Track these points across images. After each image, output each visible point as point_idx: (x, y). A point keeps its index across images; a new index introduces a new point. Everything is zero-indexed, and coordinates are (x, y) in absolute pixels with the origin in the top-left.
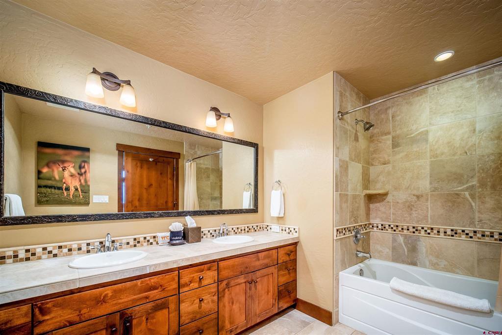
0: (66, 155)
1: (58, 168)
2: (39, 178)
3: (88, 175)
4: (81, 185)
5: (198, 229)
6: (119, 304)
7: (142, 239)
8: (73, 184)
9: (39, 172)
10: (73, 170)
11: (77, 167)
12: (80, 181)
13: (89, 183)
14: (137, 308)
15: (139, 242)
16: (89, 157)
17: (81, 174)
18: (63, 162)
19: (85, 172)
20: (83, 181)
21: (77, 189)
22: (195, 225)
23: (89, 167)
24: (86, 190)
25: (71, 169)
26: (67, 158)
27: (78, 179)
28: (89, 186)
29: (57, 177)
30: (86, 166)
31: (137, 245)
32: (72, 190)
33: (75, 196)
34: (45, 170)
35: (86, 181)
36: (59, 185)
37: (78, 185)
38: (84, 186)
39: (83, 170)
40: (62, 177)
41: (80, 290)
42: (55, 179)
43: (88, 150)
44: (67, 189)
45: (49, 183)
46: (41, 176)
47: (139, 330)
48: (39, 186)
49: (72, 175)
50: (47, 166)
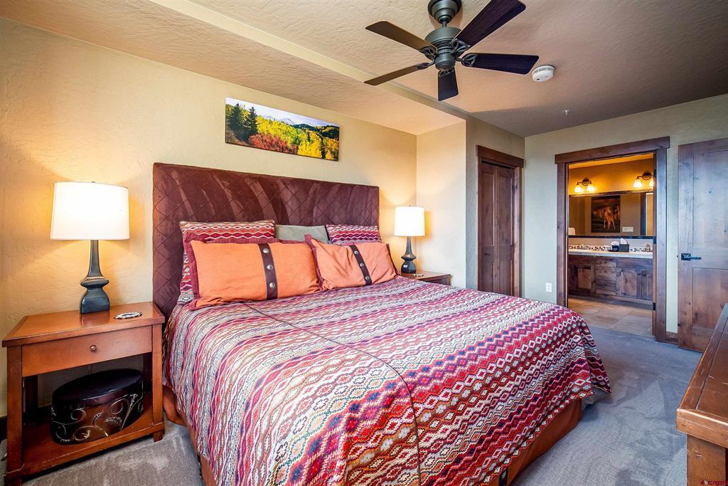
0: (606, 202)
1: (601, 211)
2: (592, 218)
3: (619, 213)
4: (614, 220)
5: (627, 245)
8: (610, 220)
9: (592, 214)
10: (609, 211)
11: (612, 209)
13: (620, 218)
16: (620, 202)
17: (614, 213)
18: (604, 207)
19: (617, 212)
20: (615, 217)
21: (611, 222)
22: (625, 243)
23: (620, 208)
24: (617, 223)
27: (612, 217)
28: (619, 221)
29: (601, 216)
30: (618, 208)
32: (609, 223)
33: (611, 227)
34: (595, 213)
35: (617, 218)
36: (601, 221)
38: (616, 220)
40: (604, 216)
42: (600, 218)
43: (619, 197)
44: (607, 223)
45: (598, 220)
46: (594, 216)
47: (580, 274)
48: (592, 222)
49: (609, 214)
50: (596, 210)
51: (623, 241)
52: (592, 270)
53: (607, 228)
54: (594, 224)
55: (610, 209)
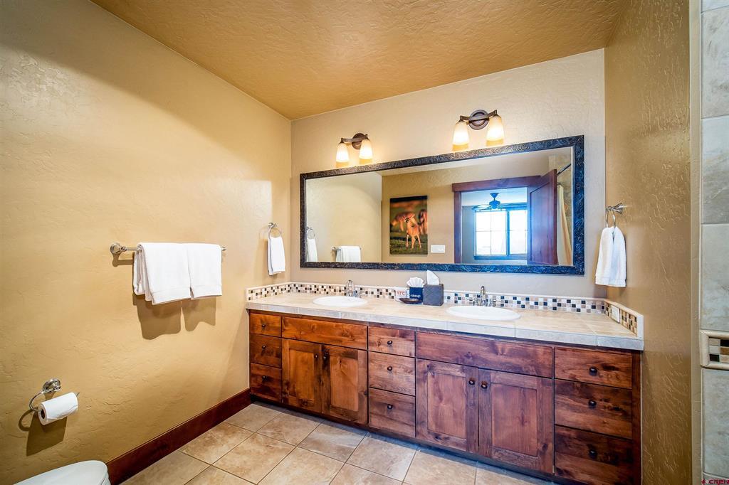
0: (408, 206)
1: (403, 220)
2: (391, 231)
3: (426, 224)
4: (420, 235)
5: (441, 288)
6: (322, 338)
7: (384, 291)
8: (414, 234)
9: (391, 226)
11: (417, 217)
12: (420, 231)
13: (427, 232)
14: (333, 347)
15: (381, 293)
16: (426, 205)
17: (420, 224)
18: (407, 213)
19: (424, 221)
20: (421, 230)
21: (417, 240)
22: (437, 283)
23: (426, 215)
24: (424, 239)
25: (413, 220)
26: (410, 209)
27: (418, 230)
28: (426, 235)
29: (403, 229)
30: (424, 215)
31: (380, 296)
32: (414, 239)
33: (415, 246)
34: (394, 224)
35: (424, 231)
36: (403, 236)
37: (417, 234)
38: (423, 236)
39: (422, 220)
40: (406, 229)
41: (302, 317)
42: (401, 232)
43: (425, 198)
44: (410, 240)
45: (397, 234)
46: (393, 228)
47: (335, 369)
48: (391, 239)
49: (413, 226)
50: (396, 219)
51: (432, 278)
52: (361, 360)
53: (410, 246)
54: (394, 241)
55: (415, 217)
